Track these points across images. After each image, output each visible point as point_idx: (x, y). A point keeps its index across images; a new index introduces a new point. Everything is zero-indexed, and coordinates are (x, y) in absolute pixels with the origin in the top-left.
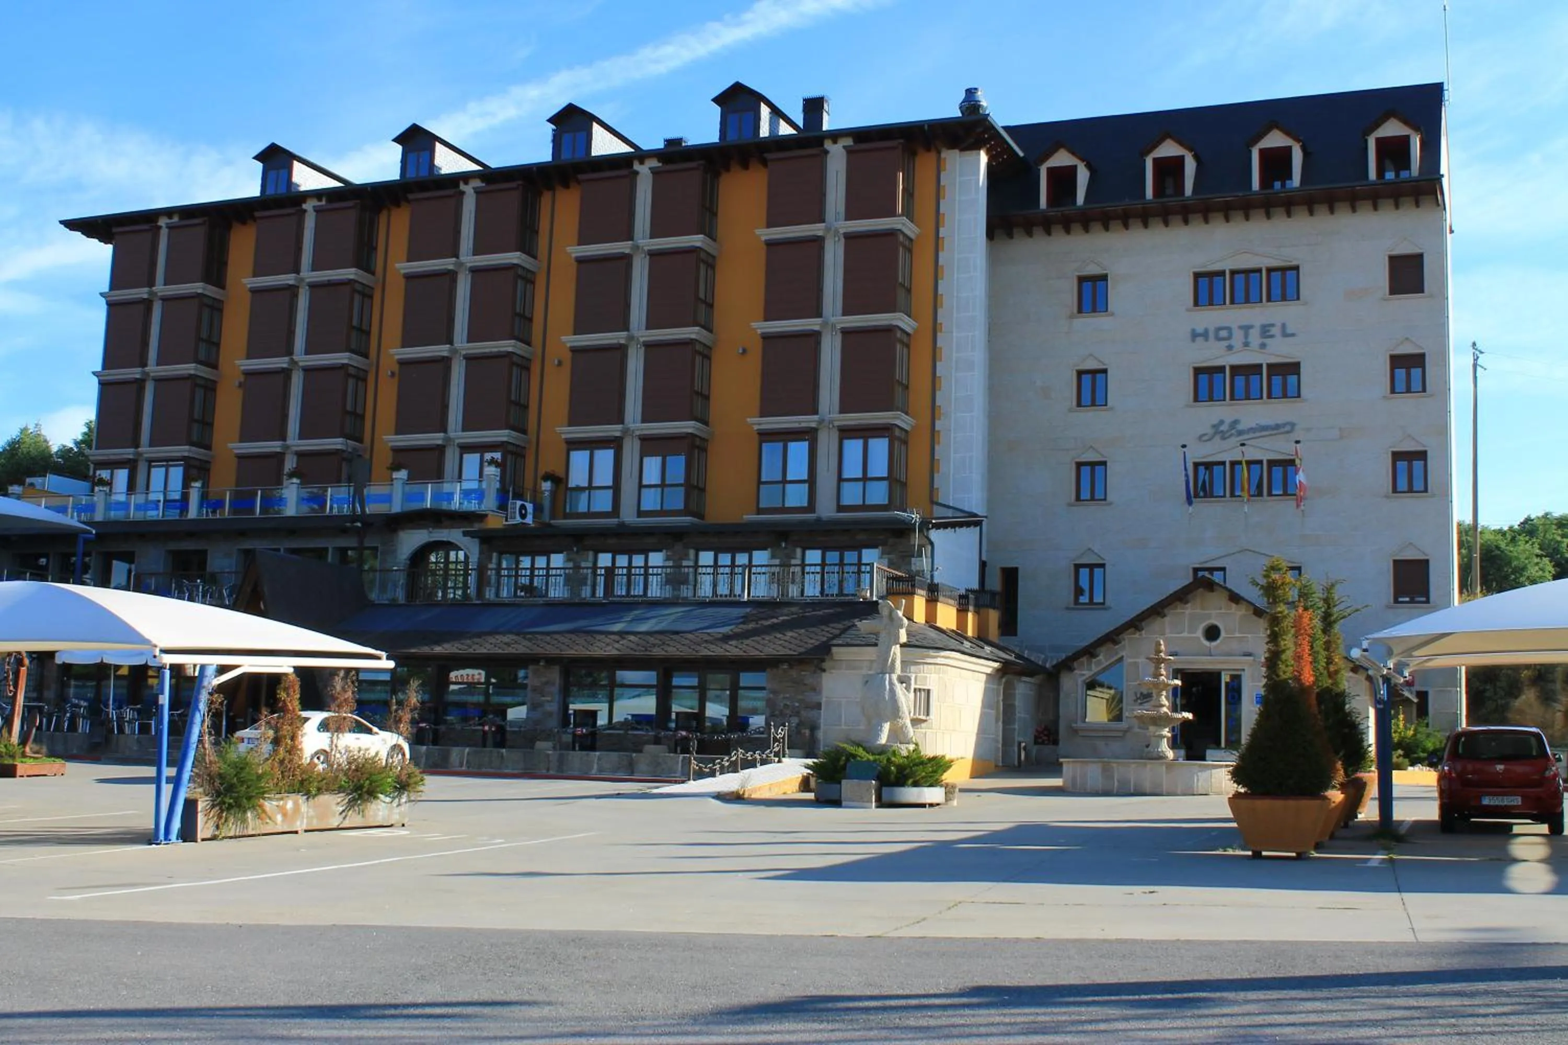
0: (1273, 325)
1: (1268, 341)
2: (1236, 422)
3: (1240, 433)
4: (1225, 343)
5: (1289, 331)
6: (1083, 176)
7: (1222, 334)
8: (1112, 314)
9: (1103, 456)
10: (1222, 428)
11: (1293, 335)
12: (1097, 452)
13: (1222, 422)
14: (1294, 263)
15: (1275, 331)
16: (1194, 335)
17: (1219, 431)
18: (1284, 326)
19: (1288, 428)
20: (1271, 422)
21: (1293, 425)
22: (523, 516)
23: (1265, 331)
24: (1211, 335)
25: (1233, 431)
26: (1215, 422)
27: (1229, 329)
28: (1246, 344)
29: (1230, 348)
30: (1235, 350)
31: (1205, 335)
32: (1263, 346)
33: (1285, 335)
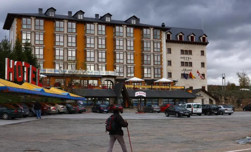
2: (186, 69)
8: (172, 54)
14: (191, 50)
30: (185, 60)
32: (188, 60)
33: (191, 59)
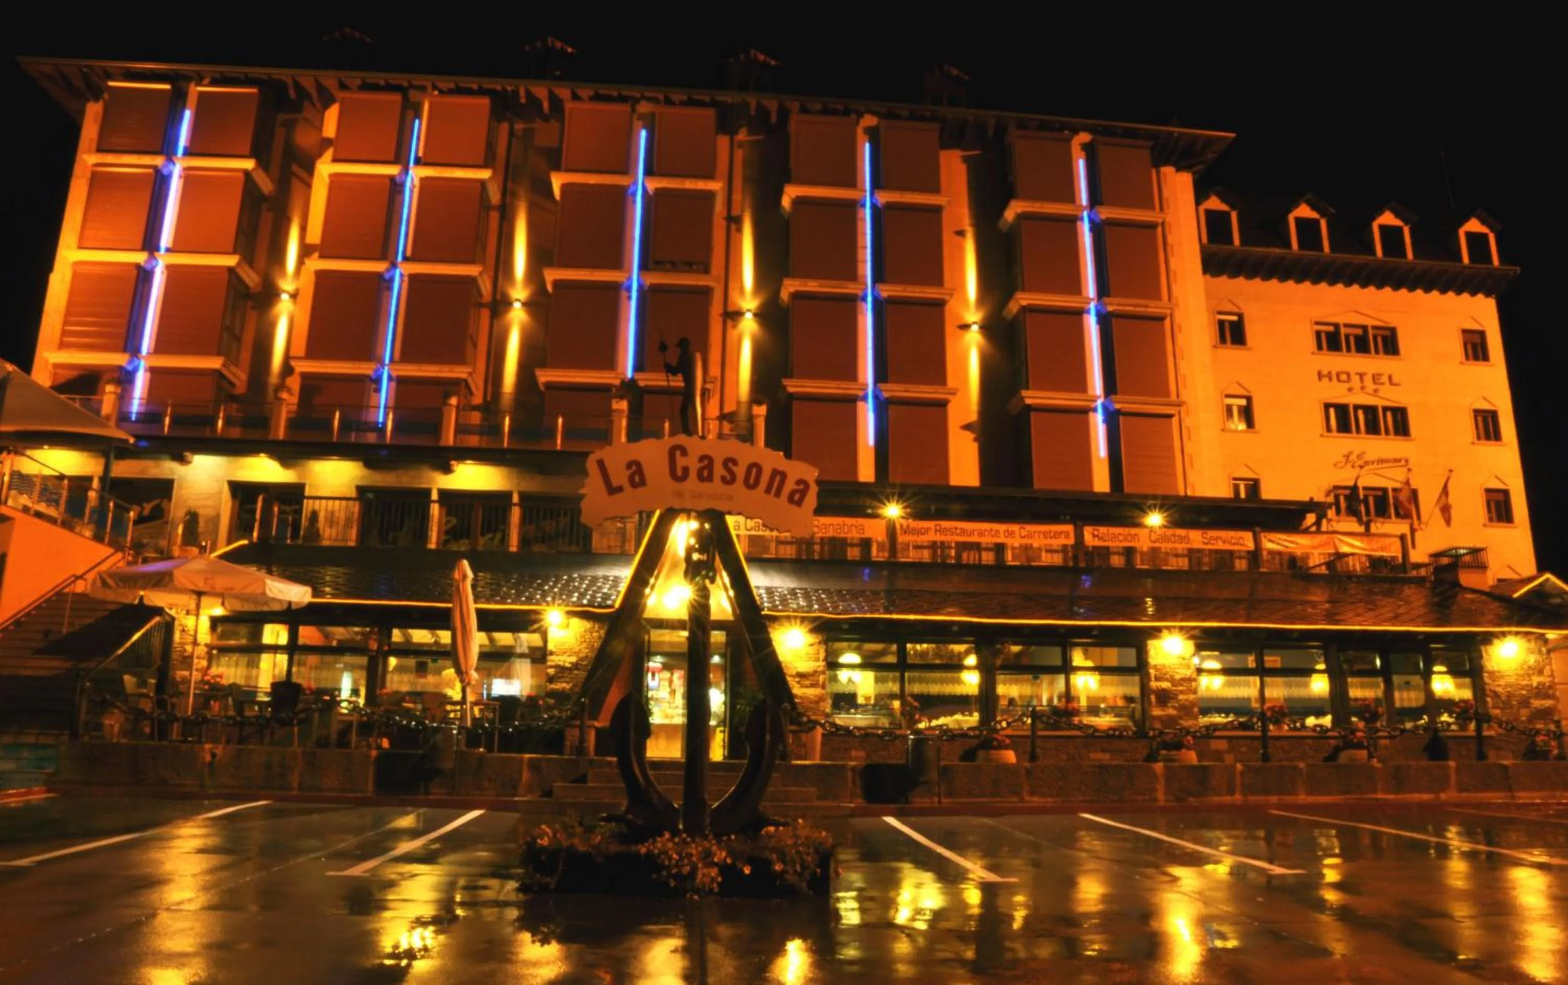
0: (1381, 375)
1: (1379, 387)
2: (1362, 453)
4: (1347, 385)
5: (1394, 381)
7: (1340, 377)
8: (1249, 349)
9: (1256, 474)
10: (1352, 458)
11: (1398, 385)
12: (1251, 470)
13: (1351, 453)
15: (1385, 379)
16: (1321, 375)
17: (1349, 461)
18: (1390, 378)
19: (1403, 462)
20: (1392, 456)
21: (1407, 460)
23: (1376, 378)
24: (1334, 377)
25: (1363, 461)
26: (1346, 452)
27: (1347, 373)
28: (1363, 388)
29: (1350, 390)
30: (1355, 391)
31: (1329, 376)
32: (1376, 391)
33: (1394, 384)
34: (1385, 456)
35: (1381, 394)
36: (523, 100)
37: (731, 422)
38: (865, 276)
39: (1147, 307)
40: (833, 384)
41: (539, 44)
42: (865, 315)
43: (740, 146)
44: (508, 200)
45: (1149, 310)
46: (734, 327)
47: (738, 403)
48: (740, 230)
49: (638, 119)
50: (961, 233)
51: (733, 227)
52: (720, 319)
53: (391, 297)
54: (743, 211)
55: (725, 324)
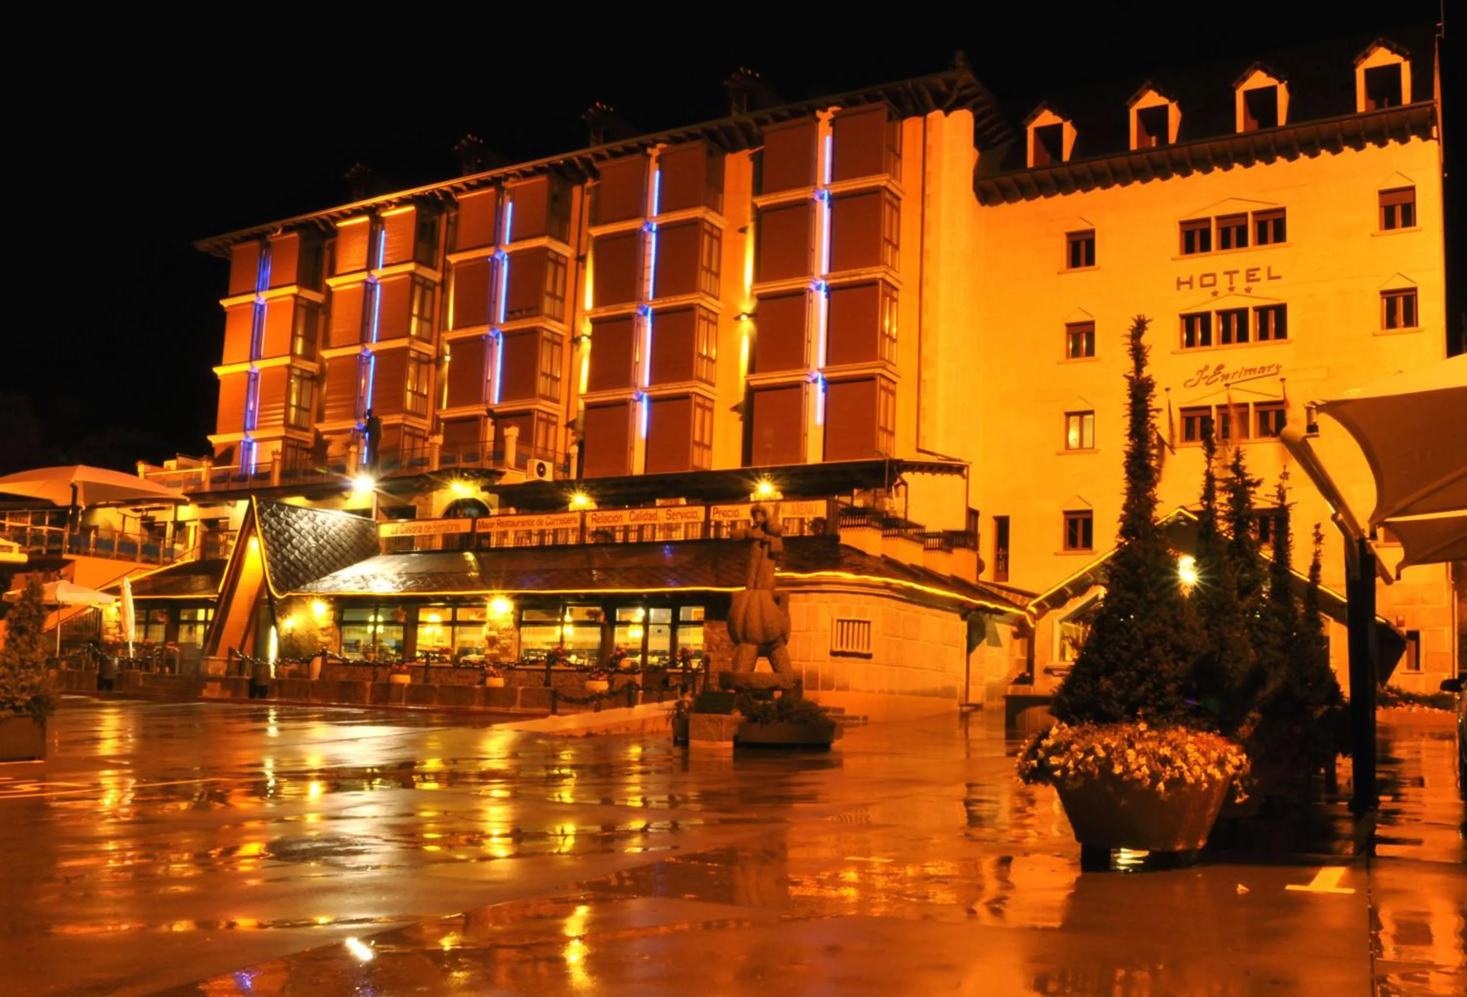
0: (1258, 269)
1: (1251, 284)
2: (1220, 367)
3: (1226, 377)
4: (1210, 290)
5: (1273, 274)
6: (1069, 134)
7: (1208, 281)
8: (1097, 269)
9: (1091, 405)
10: (1206, 373)
11: (1279, 277)
12: (1087, 402)
13: (1206, 367)
14: (1280, 206)
15: (1262, 274)
16: (1180, 283)
17: (1206, 377)
18: (1269, 269)
19: (1273, 370)
20: (1256, 365)
21: (1278, 367)
22: (541, 474)
23: (1251, 275)
24: (1196, 282)
25: (1219, 376)
26: (1200, 367)
27: (1213, 275)
28: (1232, 289)
29: (1215, 294)
30: (1219, 295)
31: (1190, 283)
32: (1248, 290)
33: (1270, 278)
34: (1249, 365)
35: (1253, 293)
36: (441, 198)
37: (573, 428)
38: (648, 293)
39: (860, 275)
40: (610, 392)
41: (463, 142)
42: (646, 327)
43: (588, 193)
44: (446, 277)
45: (863, 277)
46: (578, 349)
47: (578, 411)
48: (584, 267)
49: (508, 194)
50: (743, 230)
51: (580, 264)
52: (569, 345)
53: (369, 369)
54: (587, 250)
55: (572, 348)
